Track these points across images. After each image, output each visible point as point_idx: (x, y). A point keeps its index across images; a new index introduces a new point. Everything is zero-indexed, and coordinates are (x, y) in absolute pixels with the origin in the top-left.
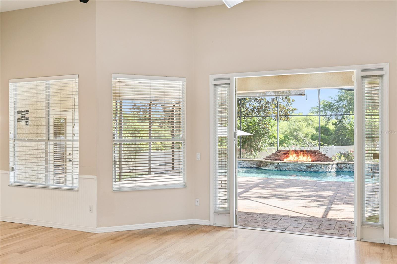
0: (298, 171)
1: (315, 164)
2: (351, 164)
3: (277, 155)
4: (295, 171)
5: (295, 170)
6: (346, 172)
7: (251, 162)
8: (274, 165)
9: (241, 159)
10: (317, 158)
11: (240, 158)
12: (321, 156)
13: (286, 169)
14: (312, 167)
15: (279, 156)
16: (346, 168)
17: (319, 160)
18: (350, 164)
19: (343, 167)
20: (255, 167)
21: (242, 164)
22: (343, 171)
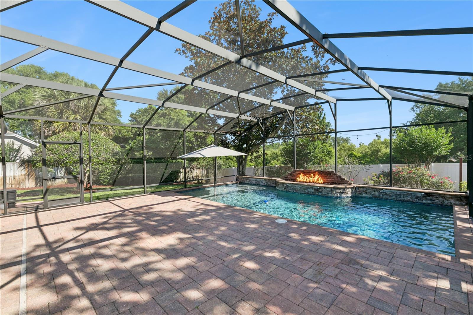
0: (306, 194)
2: (372, 188)
5: (302, 192)
7: (271, 181)
8: (284, 185)
9: (264, 178)
10: (332, 180)
11: (264, 177)
12: (336, 178)
14: (320, 191)
15: (294, 176)
16: (366, 193)
17: (334, 182)
18: (371, 189)
19: (362, 192)
20: (273, 186)
21: (263, 182)
22: (362, 197)
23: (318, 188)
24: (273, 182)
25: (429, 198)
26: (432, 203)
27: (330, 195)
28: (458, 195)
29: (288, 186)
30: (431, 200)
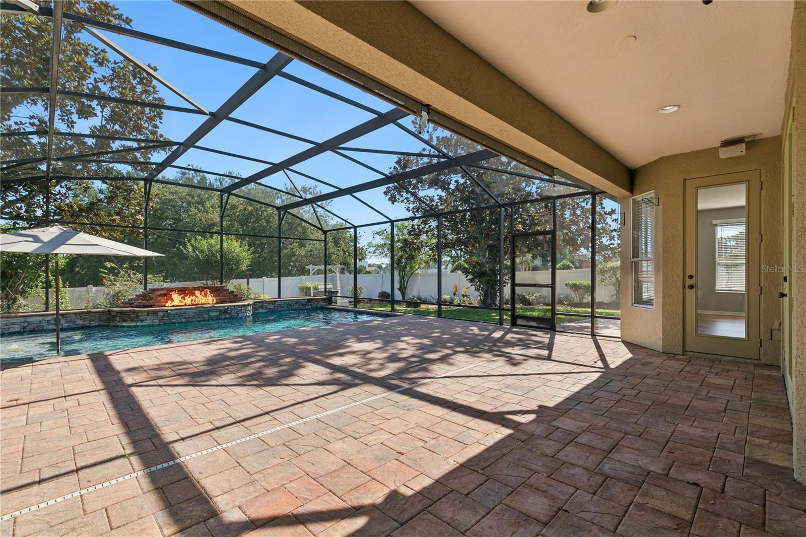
0: (205, 320)
1: (233, 306)
2: (269, 302)
3: (147, 298)
4: (198, 321)
6: (262, 313)
8: (157, 315)
13: (183, 320)
15: (151, 299)
18: (267, 303)
19: (258, 308)
20: (94, 325)
22: (258, 313)
23: (225, 309)
24: (94, 318)
25: (309, 304)
26: (312, 308)
27: (240, 315)
28: (324, 298)
29: (169, 314)
30: (311, 305)
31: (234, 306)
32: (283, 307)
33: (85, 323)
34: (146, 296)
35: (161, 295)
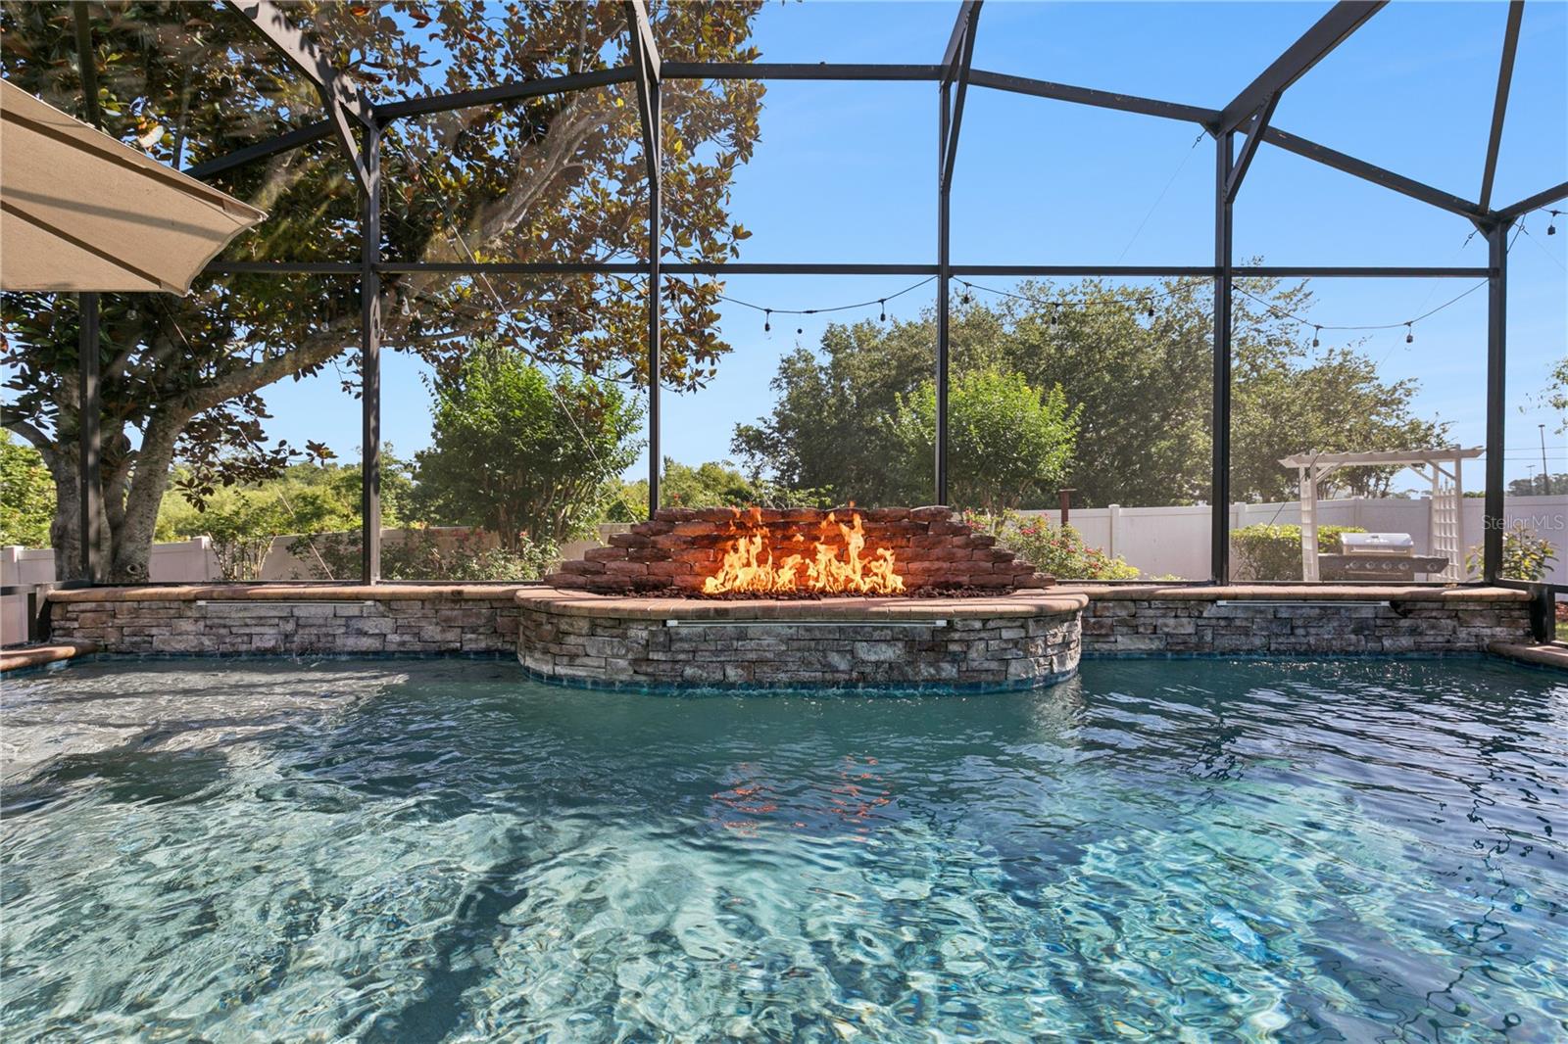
0: (838, 684)
2: (1165, 598)
3: (647, 552)
4: (804, 685)
5: (805, 675)
6: (1130, 658)
7: (446, 612)
8: (624, 636)
9: (374, 588)
11: (366, 581)
13: (732, 673)
15: (663, 556)
16: (1135, 630)
18: (1158, 604)
19: (1112, 627)
20: (473, 646)
21: (370, 626)
22: (1111, 657)
23: (935, 631)
24: (473, 620)
25: (1405, 623)
26: (1418, 648)
27: (1016, 670)
28: (1493, 601)
29: (671, 638)
30: (1413, 631)
31: (985, 618)
32: (1246, 632)
33: (451, 636)
34: (642, 546)
35: (694, 542)
